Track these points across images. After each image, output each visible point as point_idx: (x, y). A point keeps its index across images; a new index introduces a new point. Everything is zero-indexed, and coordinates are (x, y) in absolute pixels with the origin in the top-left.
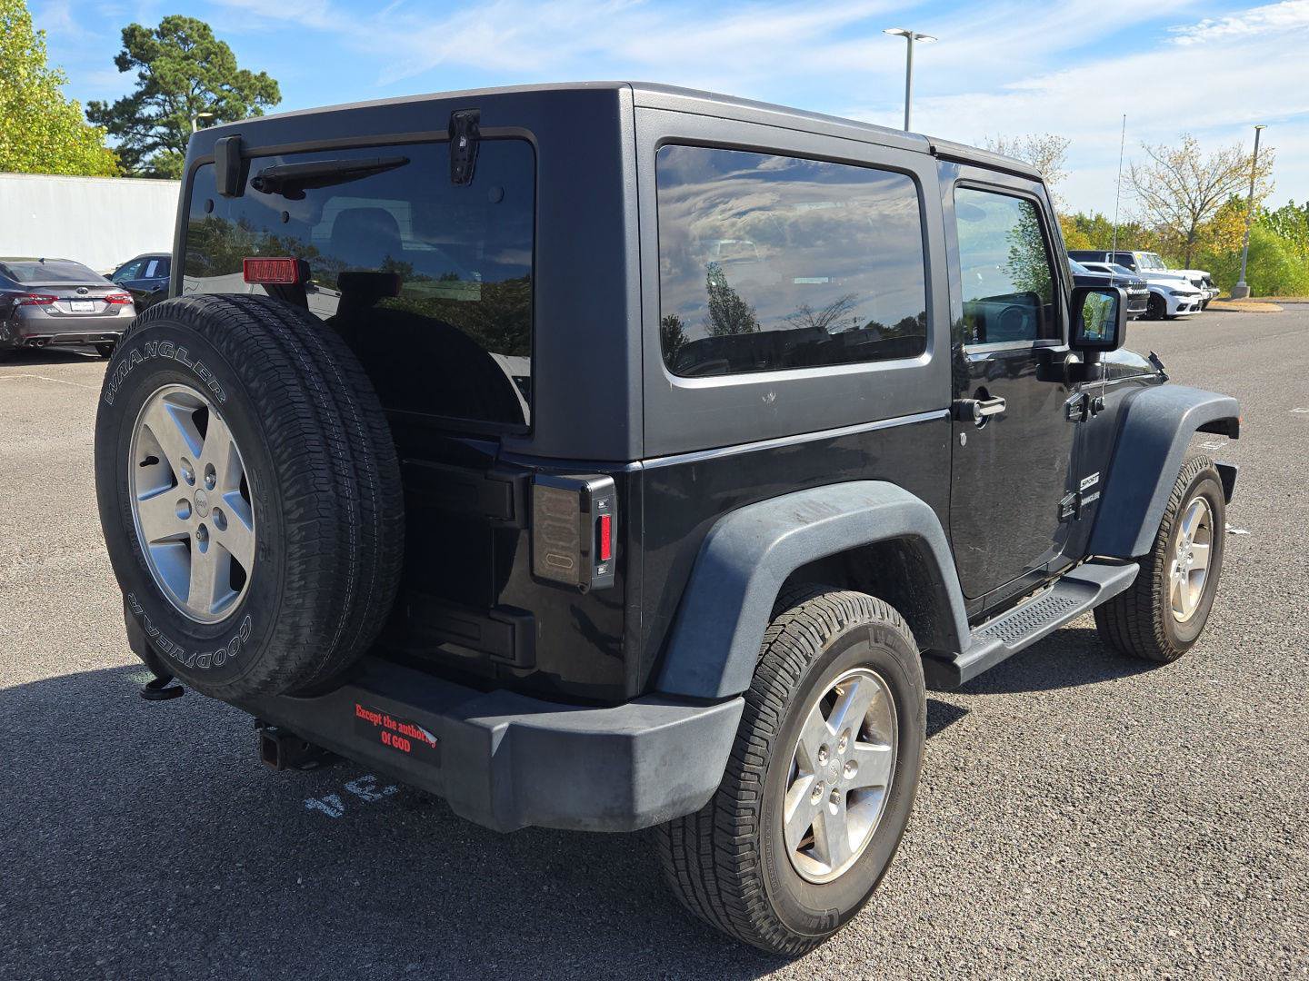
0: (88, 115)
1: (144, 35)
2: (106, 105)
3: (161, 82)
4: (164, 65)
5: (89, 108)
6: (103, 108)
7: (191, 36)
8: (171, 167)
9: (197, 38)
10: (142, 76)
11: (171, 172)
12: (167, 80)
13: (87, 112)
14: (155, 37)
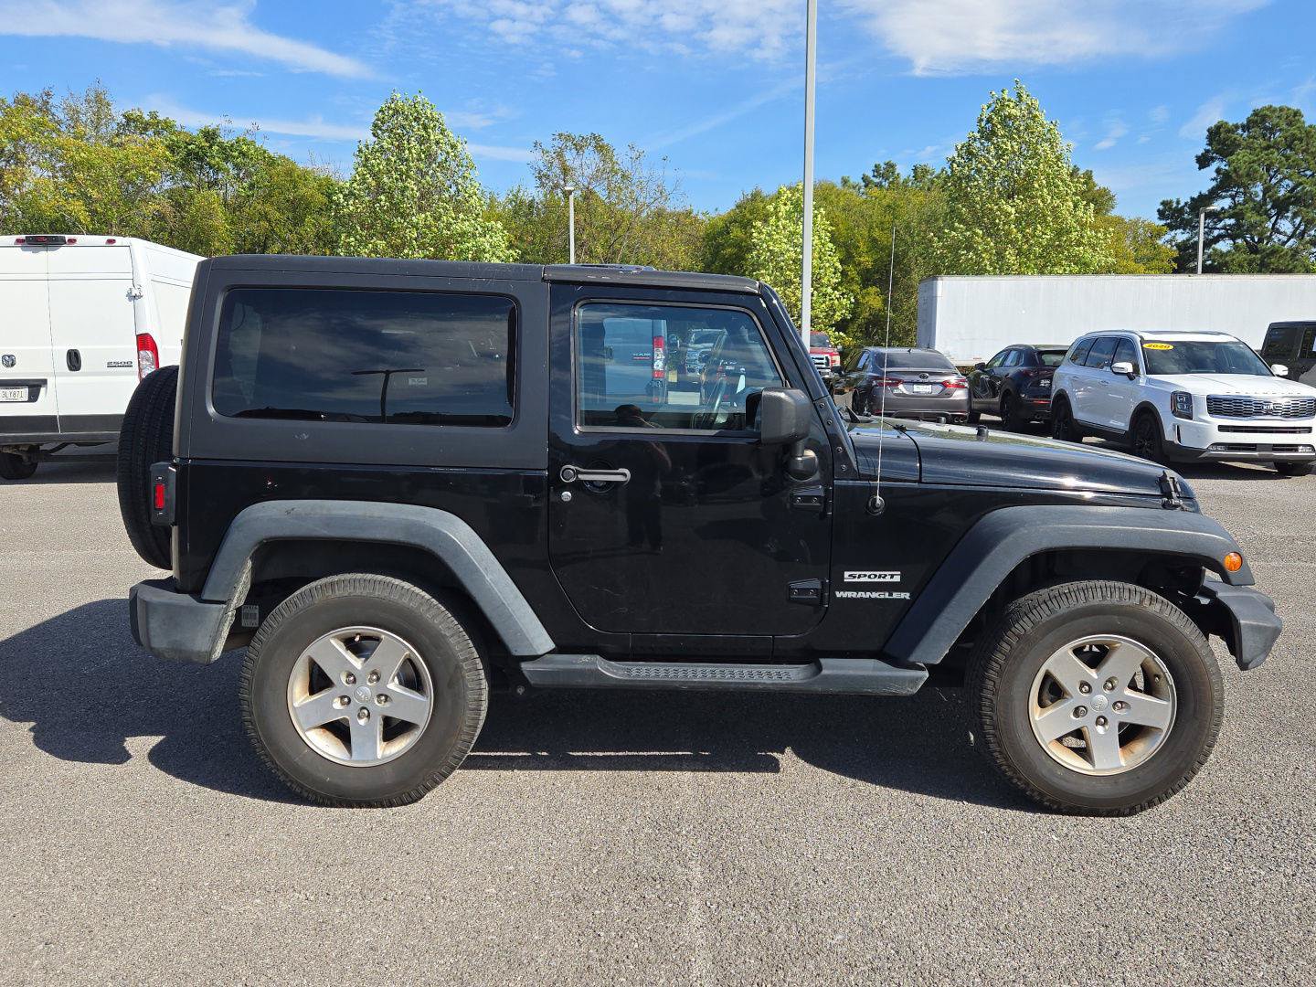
0: (1159, 214)
1: (1229, 131)
2: (1178, 203)
3: (1234, 175)
4: (1242, 156)
5: (1161, 207)
6: (1175, 205)
7: (1277, 125)
8: (1227, 259)
9: (1284, 126)
10: (1218, 171)
11: (1226, 264)
12: (1241, 172)
13: (1159, 211)
14: (1240, 131)
